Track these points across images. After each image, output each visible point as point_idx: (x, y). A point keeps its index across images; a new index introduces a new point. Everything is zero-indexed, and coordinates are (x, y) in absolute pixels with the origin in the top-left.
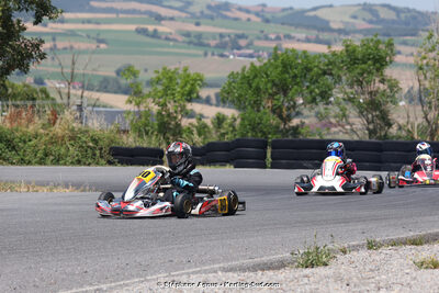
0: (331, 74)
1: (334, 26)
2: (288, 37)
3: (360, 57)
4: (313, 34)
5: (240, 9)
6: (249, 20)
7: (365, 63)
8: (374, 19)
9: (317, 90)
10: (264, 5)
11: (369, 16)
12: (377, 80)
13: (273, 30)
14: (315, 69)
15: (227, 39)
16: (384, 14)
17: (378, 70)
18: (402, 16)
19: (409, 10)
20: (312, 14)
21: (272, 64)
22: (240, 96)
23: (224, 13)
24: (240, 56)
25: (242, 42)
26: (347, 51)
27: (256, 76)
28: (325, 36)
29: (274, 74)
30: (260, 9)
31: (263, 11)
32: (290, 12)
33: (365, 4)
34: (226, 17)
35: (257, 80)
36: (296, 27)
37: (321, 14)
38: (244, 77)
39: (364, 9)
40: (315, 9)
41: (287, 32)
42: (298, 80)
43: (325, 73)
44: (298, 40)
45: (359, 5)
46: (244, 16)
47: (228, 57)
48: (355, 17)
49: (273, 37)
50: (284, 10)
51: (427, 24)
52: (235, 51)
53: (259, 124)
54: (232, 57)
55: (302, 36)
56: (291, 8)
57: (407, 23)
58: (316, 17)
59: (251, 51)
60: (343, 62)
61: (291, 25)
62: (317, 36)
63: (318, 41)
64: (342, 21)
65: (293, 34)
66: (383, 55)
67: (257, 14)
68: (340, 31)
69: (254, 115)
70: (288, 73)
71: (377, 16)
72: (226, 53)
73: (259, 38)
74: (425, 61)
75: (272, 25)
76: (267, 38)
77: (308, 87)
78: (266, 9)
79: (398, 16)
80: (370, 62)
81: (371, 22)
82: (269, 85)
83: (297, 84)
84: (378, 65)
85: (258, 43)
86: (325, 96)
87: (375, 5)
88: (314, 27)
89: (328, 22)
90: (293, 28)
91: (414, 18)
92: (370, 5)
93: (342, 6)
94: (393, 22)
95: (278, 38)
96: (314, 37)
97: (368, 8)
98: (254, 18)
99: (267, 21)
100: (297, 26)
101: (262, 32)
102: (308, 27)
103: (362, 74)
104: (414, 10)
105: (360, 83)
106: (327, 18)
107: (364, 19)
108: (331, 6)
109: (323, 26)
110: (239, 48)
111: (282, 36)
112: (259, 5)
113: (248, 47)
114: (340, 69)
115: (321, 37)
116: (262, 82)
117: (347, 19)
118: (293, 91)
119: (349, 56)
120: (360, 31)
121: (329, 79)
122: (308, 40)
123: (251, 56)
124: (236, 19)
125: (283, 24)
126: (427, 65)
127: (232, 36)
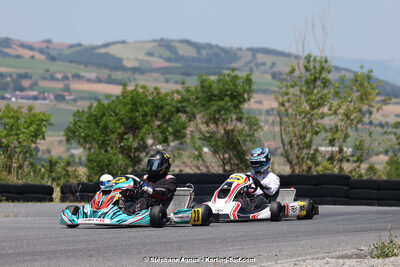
0: (185, 112)
1: (128, 64)
2: (77, 77)
3: (216, 93)
4: (105, 73)
5: (22, 46)
6: (33, 57)
7: (223, 99)
8: (173, 56)
9: (170, 129)
10: (49, 41)
11: (166, 53)
12: (234, 117)
13: (60, 69)
14: (168, 107)
15: (9, 79)
16: (184, 51)
17: (236, 107)
18: (204, 52)
19: (210, 46)
20: (102, 51)
21: (120, 102)
22: (87, 135)
23: (5, 50)
24: (23, 98)
25: (26, 83)
26: (202, 87)
27: (103, 115)
28: (118, 75)
29: (123, 112)
30: (44, 45)
31: (48, 48)
32: (77, 49)
33: (162, 40)
34: (6, 55)
35: (104, 118)
36: (86, 66)
37: (112, 51)
38: (91, 116)
39: (160, 45)
40: (106, 45)
41: (75, 71)
42: (149, 118)
43: (178, 111)
44: (88, 80)
45: (155, 41)
46: (27, 53)
47: (10, 99)
48: (150, 54)
49: (59, 76)
50: (71, 46)
51: (230, 62)
52: (18, 93)
53: (108, 166)
54: (14, 99)
55: (93, 75)
56: (80, 45)
57: (209, 61)
58: (107, 54)
59: (35, 93)
60: (197, 98)
61: (80, 63)
62: (110, 76)
63: (110, 81)
64: (136, 59)
65: (82, 74)
66: (241, 91)
67: (41, 51)
68: (135, 70)
69: (103, 156)
70: (138, 111)
71: (176, 53)
72: (8, 96)
73: (44, 78)
74: (286, 98)
75: (59, 63)
76: (53, 78)
77: (159, 126)
78: (51, 46)
79: (199, 52)
80: (227, 98)
81: (168, 60)
82: (118, 124)
83: (147, 123)
84: (236, 101)
85: (43, 84)
86: (179, 134)
87: (172, 41)
88: (106, 66)
89: (121, 60)
90: (82, 67)
91: (217, 55)
92: (168, 41)
93: (136, 42)
94: (193, 59)
95: (65, 78)
96: (106, 76)
97: (165, 44)
98: (37, 55)
99: (53, 59)
100: (86, 64)
101: (47, 71)
102: (99, 66)
103: (219, 111)
104: (217, 46)
105: (216, 121)
106: (119, 55)
107: (161, 57)
108: (124, 42)
109: (115, 64)
110: (22, 89)
111: (70, 75)
112: (44, 41)
113: (31, 88)
114: (195, 106)
115: (113, 77)
116: (110, 121)
117: (142, 56)
118: (143, 130)
119: (203, 92)
120: (157, 70)
121: (183, 117)
122: (99, 80)
123: (35, 98)
124: (18, 57)
125: (71, 62)
126: (289, 101)
127: (14, 76)
